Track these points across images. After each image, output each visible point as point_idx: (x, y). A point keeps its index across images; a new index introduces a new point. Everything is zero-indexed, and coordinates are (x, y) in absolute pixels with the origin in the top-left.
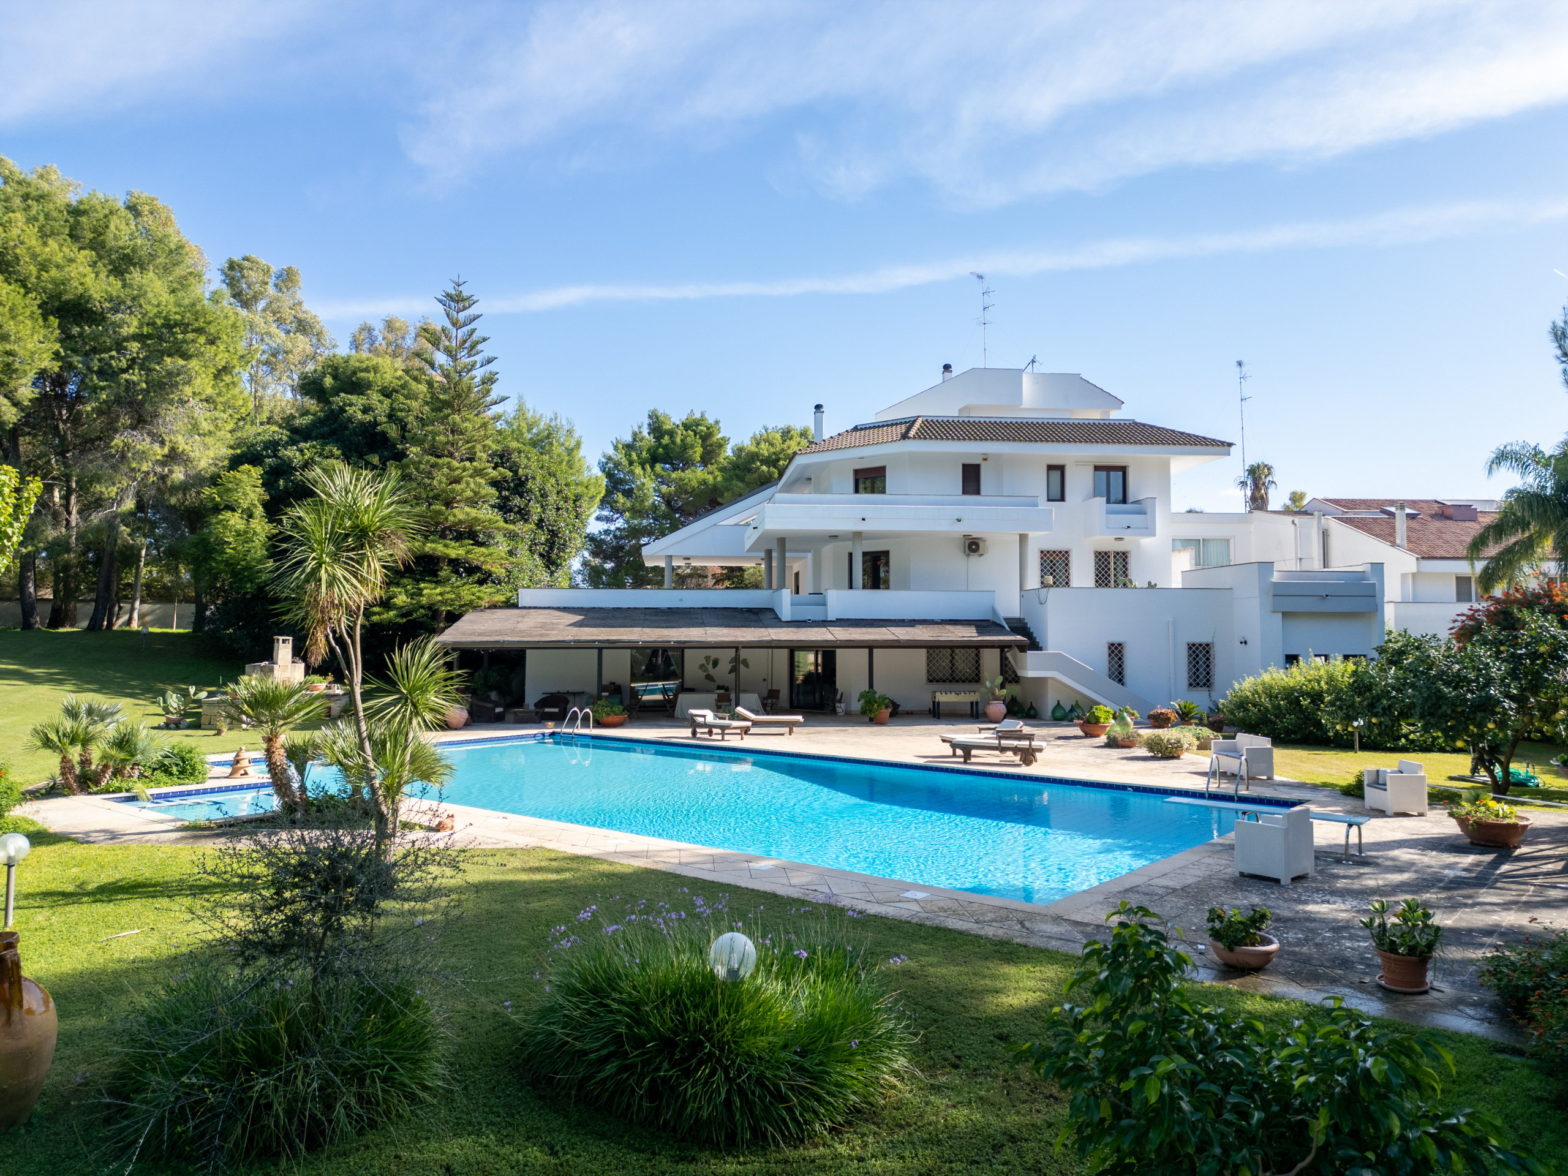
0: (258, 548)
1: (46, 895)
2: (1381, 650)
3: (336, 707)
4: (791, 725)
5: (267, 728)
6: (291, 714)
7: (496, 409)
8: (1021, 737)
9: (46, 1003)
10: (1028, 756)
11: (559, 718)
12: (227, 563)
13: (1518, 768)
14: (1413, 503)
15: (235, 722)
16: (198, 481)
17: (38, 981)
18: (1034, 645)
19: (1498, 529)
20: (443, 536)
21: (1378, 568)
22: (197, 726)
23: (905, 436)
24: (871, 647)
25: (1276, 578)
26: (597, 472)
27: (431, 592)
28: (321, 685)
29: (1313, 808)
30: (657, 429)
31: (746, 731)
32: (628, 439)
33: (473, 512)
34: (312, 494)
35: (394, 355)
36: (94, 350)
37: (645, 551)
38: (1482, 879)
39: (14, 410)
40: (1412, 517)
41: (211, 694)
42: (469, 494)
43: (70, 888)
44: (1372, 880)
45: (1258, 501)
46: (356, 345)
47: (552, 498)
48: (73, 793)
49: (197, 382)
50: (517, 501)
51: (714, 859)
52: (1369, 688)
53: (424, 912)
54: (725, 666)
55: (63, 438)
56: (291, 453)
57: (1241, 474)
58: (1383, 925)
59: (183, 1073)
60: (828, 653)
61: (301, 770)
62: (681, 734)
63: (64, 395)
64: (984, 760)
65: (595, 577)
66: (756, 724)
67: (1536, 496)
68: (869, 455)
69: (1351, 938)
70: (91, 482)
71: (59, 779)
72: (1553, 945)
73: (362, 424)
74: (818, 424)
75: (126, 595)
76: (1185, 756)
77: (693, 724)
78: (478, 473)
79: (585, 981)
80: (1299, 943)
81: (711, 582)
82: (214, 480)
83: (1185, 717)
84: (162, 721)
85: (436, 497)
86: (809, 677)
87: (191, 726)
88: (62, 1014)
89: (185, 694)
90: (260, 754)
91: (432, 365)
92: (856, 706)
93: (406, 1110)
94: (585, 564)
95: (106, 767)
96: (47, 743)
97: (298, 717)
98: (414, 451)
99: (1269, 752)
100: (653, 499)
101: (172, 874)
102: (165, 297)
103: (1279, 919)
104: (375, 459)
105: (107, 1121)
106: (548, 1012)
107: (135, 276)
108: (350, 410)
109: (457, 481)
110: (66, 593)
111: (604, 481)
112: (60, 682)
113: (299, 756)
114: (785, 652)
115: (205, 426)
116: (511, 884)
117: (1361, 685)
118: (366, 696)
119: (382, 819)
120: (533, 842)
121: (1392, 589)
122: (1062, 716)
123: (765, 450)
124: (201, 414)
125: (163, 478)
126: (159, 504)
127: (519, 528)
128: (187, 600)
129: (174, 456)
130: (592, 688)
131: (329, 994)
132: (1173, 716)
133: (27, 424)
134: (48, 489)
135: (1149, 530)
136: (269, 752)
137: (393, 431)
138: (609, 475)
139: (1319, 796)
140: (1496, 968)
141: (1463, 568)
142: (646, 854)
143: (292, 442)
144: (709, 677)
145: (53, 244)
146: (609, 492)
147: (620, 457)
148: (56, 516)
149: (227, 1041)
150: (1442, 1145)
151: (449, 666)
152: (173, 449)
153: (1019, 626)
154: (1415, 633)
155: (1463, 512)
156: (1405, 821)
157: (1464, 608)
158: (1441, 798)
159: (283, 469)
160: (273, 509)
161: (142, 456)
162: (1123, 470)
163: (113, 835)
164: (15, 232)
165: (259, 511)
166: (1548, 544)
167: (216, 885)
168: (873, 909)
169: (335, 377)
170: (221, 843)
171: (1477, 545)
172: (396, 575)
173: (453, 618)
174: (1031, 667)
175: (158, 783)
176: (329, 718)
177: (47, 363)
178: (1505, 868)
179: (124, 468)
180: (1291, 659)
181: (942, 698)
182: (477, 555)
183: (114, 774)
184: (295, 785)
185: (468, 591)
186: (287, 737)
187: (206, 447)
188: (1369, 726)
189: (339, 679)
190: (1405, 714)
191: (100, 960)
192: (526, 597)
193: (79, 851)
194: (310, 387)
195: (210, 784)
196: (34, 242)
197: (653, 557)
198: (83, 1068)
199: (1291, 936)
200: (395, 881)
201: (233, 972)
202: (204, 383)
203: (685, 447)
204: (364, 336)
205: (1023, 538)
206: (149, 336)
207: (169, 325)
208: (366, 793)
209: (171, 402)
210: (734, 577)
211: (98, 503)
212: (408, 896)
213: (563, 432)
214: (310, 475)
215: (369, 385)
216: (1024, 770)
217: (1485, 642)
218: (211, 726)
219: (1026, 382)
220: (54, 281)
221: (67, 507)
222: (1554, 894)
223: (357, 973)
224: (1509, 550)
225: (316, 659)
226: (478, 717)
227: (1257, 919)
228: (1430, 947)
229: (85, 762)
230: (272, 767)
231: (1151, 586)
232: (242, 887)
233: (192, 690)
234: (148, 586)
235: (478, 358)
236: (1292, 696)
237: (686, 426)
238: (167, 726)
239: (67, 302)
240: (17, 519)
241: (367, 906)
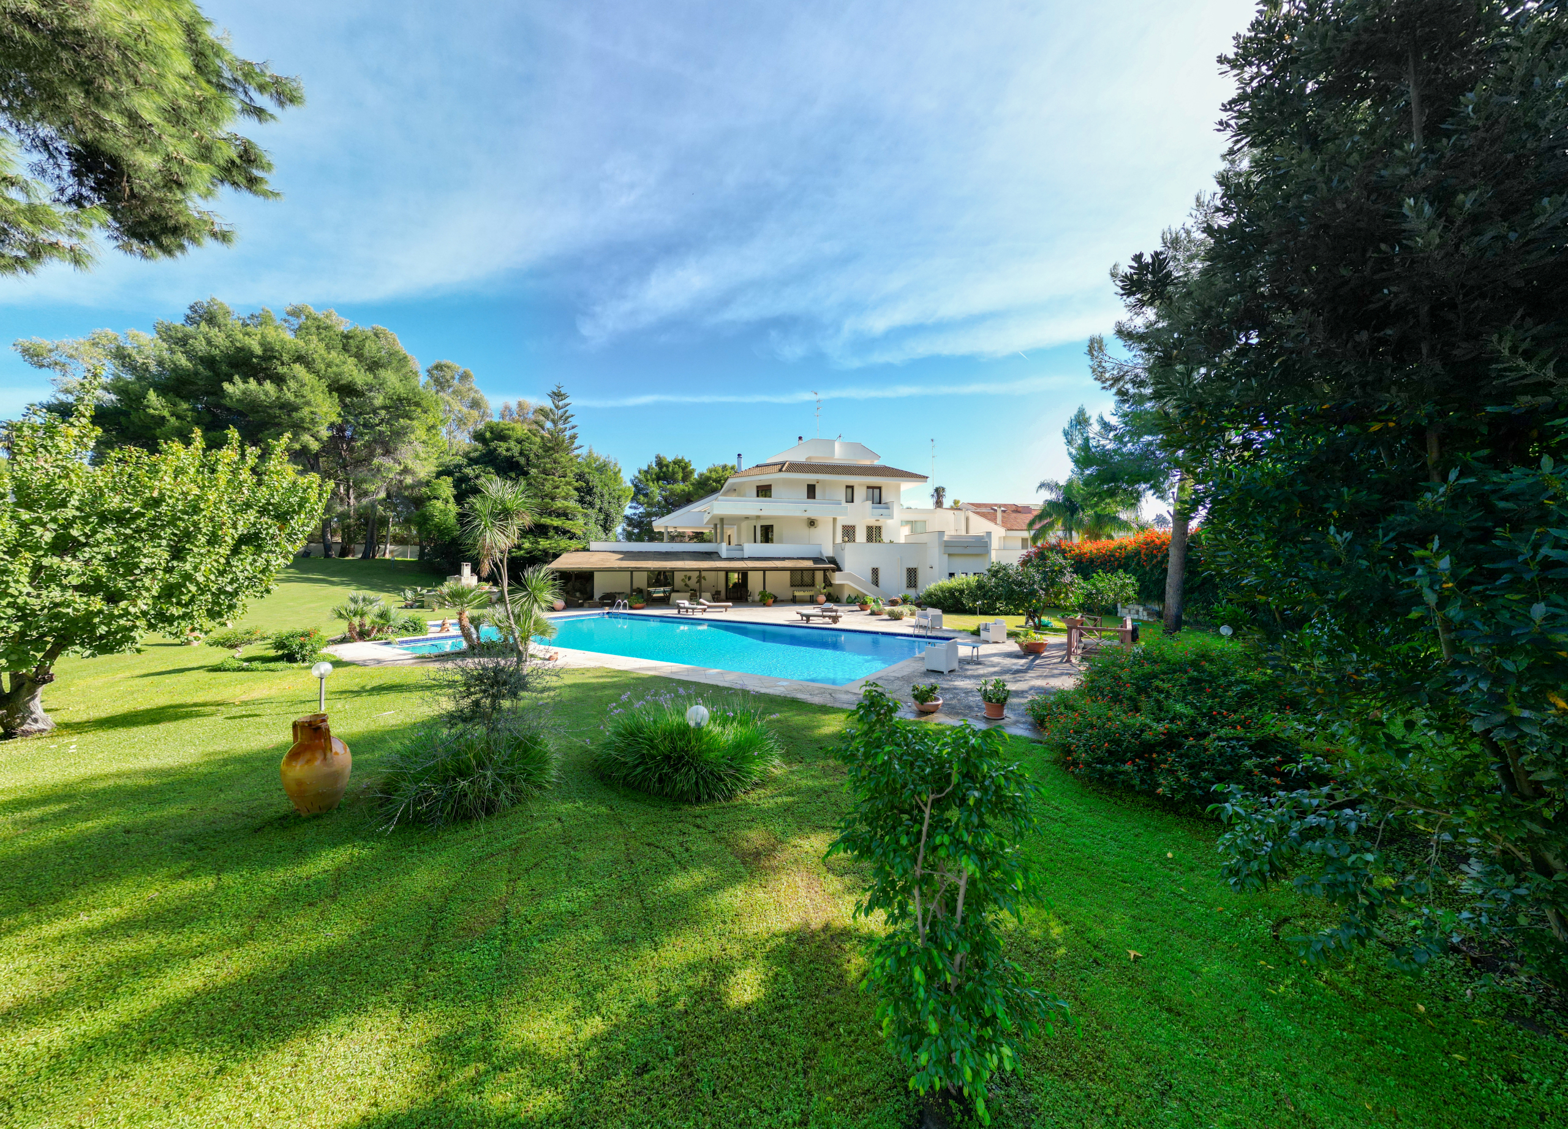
0: (452, 519)
1: (342, 692)
2: (989, 570)
3: (494, 598)
4: (726, 607)
5: (459, 608)
6: (471, 601)
7: (576, 452)
8: (831, 610)
9: (345, 749)
10: (835, 619)
11: (611, 605)
12: (436, 526)
13: (1045, 619)
14: (1005, 505)
15: (442, 605)
16: (420, 484)
17: (340, 737)
18: (839, 569)
19: (1040, 517)
20: (550, 515)
21: (989, 534)
22: (422, 607)
23: (780, 470)
24: (764, 570)
25: (946, 538)
26: (629, 484)
27: (544, 543)
28: (486, 587)
29: (959, 640)
30: (660, 463)
31: (704, 610)
32: (646, 468)
33: (566, 503)
34: (480, 491)
35: (523, 422)
36: (361, 413)
37: (654, 524)
38: (1029, 668)
39: (317, 443)
40: (1003, 511)
41: (429, 591)
42: (563, 494)
43: (356, 689)
44: (982, 670)
45: (939, 504)
46: (503, 416)
47: (607, 497)
48: (355, 640)
49: (418, 432)
50: (588, 498)
51: (688, 670)
52: (983, 587)
53: (542, 698)
54: (694, 580)
55: (344, 460)
56: (468, 471)
57: (932, 491)
58: (986, 690)
59: (421, 781)
60: (744, 574)
61: (477, 628)
62: (672, 612)
63: (344, 437)
64: (816, 622)
65: (629, 537)
66: (709, 607)
67: (1055, 503)
68: (764, 479)
69: (973, 696)
70: (361, 483)
71: (348, 634)
72: (1055, 694)
73: (506, 457)
74: (739, 463)
75: (382, 540)
76: (905, 619)
77: (678, 607)
78: (568, 483)
79: (626, 729)
80: (951, 699)
81: (687, 539)
82: (428, 484)
83: (905, 601)
84: (403, 604)
85: (546, 496)
86: (735, 585)
87: (418, 607)
88: (354, 753)
89: (415, 591)
90: (456, 621)
91: (543, 429)
92: (757, 598)
93: (536, 793)
94: (624, 530)
95: (373, 627)
96: (340, 616)
97: (475, 602)
98: (533, 471)
99: (940, 617)
100: (658, 498)
101: (411, 680)
102: (398, 384)
103: (942, 689)
104: (513, 475)
105: (381, 806)
106: (608, 745)
107: (382, 373)
108: (500, 450)
109: (557, 487)
110: (349, 538)
111: (633, 489)
112: (349, 585)
113: (476, 622)
114: (723, 573)
115: (423, 455)
116: (587, 684)
117: (980, 586)
118: (510, 592)
119: (520, 654)
120: (598, 664)
121: (995, 544)
122: (851, 601)
123: (714, 475)
124: (420, 449)
125: (401, 482)
126: (399, 495)
127: (589, 511)
128: (415, 544)
129: (406, 471)
130: (628, 591)
131: (495, 741)
132: (900, 601)
133: (323, 451)
134: (337, 485)
135: (891, 516)
136: (460, 620)
137: (522, 461)
138: (636, 486)
139: (962, 635)
140: (1032, 707)
141: (1026, 534)
142: (655, 669)
143: (469, 465)
144: (686, 585)
145: (334, 354)
146: (636, 495)
147: (641, 477)
148: (342, 500)
149: (443, 765)
150: (1006, 778)
151: (554, 579)
152: (406, 467)
153: (832, 560)
154: (1003, 563)
155: (1026, 509)
156: (997, 645)
157: (1024, 552)
158: (1012, 635)
159: (464, 479)
160: (459, 498)
161: (389, 470)
162: (880, 488)
163: (379, 662)
164: (312, 346)
165: (452, 500)
166: (1060, 523)
167: (435, 686)
168: (763, 691)
169: (492, 433)
170: (437, 665)
171: (1031, 524)
172: (525, 533)
173: (556, 556)
174: (837, 579)
175: (402, 635)
176: (491, 603)
177: (334, 418)
178: (1038, 662)
179: (379, 476)
180: (952, 575)
181: (797, 594)
182: (568, 525)
183: (378, 631)
184: (475, 636)
185: (564, 542)
186: (469, 612)
187: (424, 466)
188: (983, 604)
189: (496, 584)
190: (998, 599)
191: (373, 727)
192: (593, 545)
193: (360, 670)
194: (479, 437)
195: (429, 636)
196: (323, 352)
197: (658, 527)
198: (366, 780)
199: (948, 696)
200: (528, 683)
201: (445, 731)
202: (421, 433)
203: (674, 473)
204: (506, 412)
205: (835, 520)
206: (391, 407)
207: (400, 399)
208: (511, 641)
209: (404, 442)
210: (699, 537)
211: (366, 494)
212: (535, 690)
213: (612, 465)
214: (478, 482)
215: (510, 437)
216: (833, 626)
217: (1033, 566)
218: (429, 607)
219: (837, 446)
220: (335, 373)
221: (348, 495)
222: (1056, 672)
223: (509, 730)
224: (1044, 526)
225: (484, 574)
226: (569, 605)
227: (933, 689)
228: (1005, 699)
229: (362, 625)
230: (462, 628)
231: (891, 542)
232: (449, 686)
233: (419, 589)
234: (394, 537)
235: (567, 426)
236: (951, 591)
237: (675, 463)
238: (406, 607)
239: (342, 385)
240: (320, 501)
241: (514, 695)
